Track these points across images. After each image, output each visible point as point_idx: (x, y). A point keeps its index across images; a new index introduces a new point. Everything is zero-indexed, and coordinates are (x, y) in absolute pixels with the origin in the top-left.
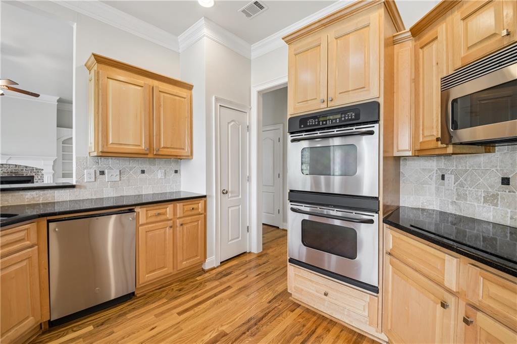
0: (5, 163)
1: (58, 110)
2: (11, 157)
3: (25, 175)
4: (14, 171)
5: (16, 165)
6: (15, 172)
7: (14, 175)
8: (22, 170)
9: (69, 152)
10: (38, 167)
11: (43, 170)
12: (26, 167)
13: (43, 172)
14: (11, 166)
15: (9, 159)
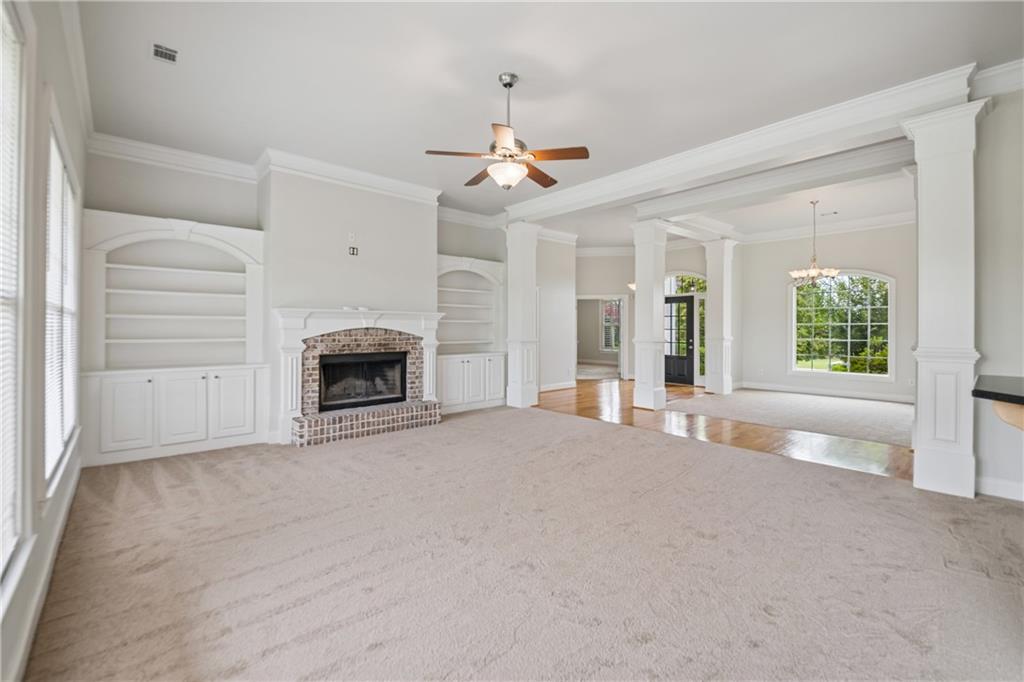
0: (372, 326)
1: (439, 221)
2: (382, 315)
3: (398, 350)
4: (383, 342)
5: (386, 330)
6: (385, 345)
7: (383, 351)
8: (394, 339)
9: (447, 303)
10: (417, 334)
11: (422, 339)
12: (400, 333)
13: (423, 343)
14: (380, 332)
15: (379, 318)
